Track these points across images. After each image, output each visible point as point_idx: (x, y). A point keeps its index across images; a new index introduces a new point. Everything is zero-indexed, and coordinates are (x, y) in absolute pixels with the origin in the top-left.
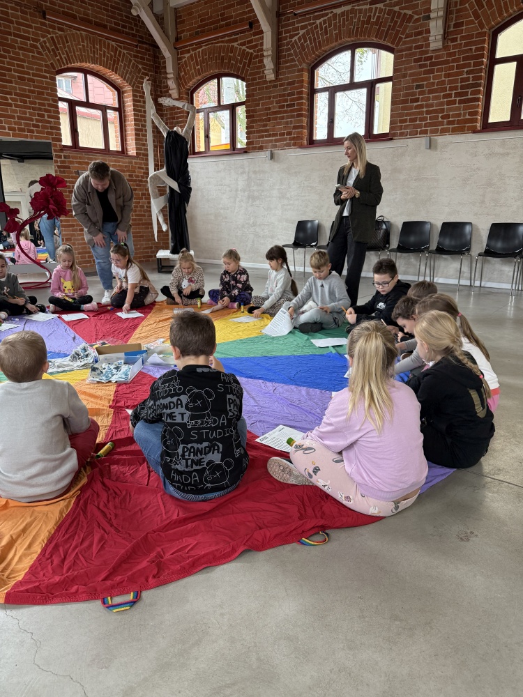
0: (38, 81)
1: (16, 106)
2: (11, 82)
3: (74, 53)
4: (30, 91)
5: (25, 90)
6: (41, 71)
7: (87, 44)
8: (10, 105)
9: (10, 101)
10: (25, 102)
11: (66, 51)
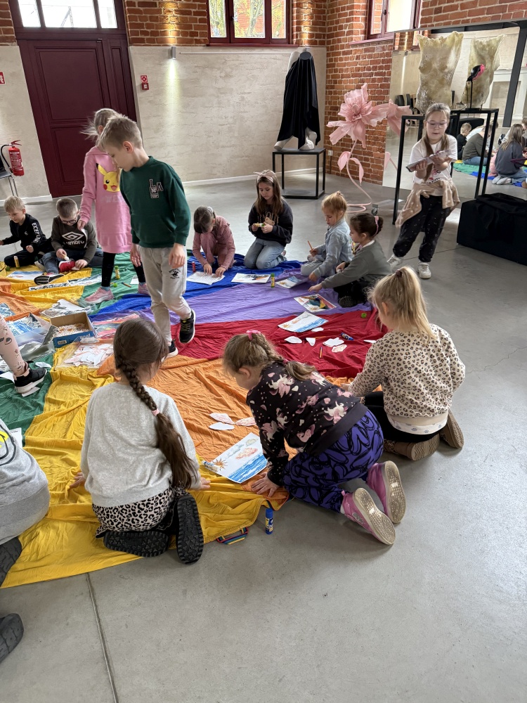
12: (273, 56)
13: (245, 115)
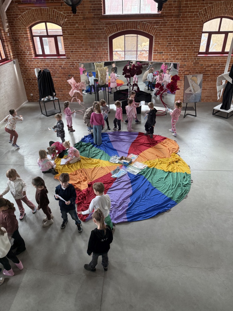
0: (194, 29)
1: (182, 41)
2: (182, 32)
3: (215, 12)
4: (189, 34)
5: (187, 34)
6: (196, 24)
7: (223, 6)
8: (180, 41)
9: (180, 40)
10: (186, 39)
11: (211, 13)
12: (7, 66)
13: (7, 90)
